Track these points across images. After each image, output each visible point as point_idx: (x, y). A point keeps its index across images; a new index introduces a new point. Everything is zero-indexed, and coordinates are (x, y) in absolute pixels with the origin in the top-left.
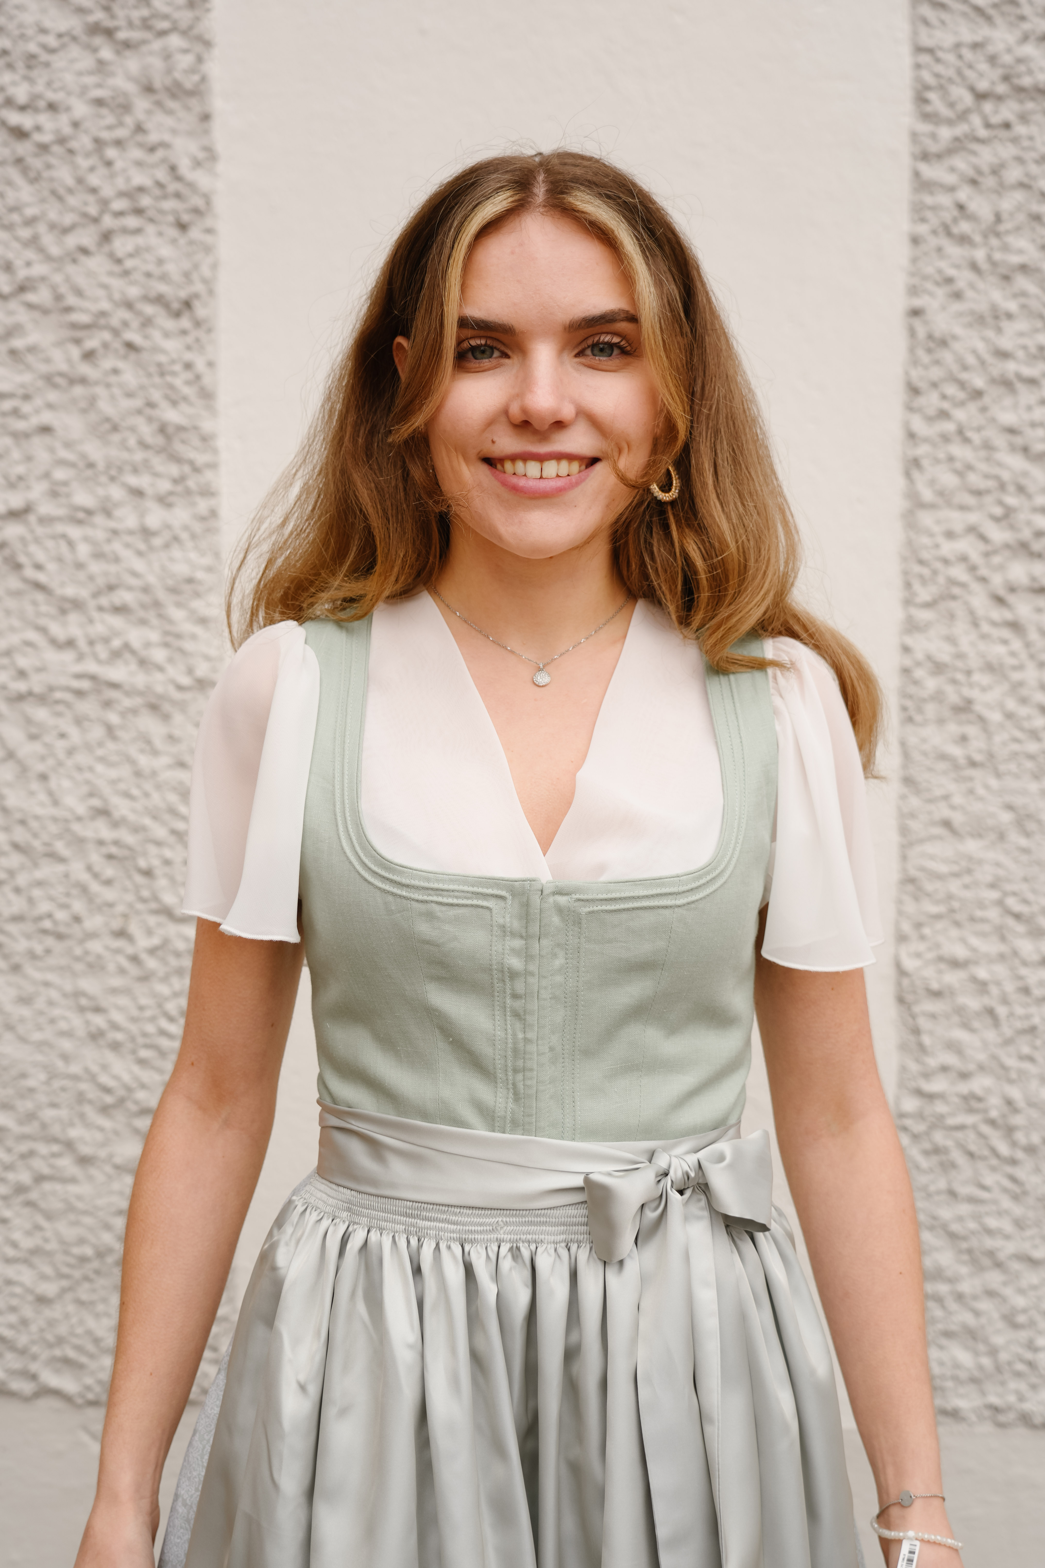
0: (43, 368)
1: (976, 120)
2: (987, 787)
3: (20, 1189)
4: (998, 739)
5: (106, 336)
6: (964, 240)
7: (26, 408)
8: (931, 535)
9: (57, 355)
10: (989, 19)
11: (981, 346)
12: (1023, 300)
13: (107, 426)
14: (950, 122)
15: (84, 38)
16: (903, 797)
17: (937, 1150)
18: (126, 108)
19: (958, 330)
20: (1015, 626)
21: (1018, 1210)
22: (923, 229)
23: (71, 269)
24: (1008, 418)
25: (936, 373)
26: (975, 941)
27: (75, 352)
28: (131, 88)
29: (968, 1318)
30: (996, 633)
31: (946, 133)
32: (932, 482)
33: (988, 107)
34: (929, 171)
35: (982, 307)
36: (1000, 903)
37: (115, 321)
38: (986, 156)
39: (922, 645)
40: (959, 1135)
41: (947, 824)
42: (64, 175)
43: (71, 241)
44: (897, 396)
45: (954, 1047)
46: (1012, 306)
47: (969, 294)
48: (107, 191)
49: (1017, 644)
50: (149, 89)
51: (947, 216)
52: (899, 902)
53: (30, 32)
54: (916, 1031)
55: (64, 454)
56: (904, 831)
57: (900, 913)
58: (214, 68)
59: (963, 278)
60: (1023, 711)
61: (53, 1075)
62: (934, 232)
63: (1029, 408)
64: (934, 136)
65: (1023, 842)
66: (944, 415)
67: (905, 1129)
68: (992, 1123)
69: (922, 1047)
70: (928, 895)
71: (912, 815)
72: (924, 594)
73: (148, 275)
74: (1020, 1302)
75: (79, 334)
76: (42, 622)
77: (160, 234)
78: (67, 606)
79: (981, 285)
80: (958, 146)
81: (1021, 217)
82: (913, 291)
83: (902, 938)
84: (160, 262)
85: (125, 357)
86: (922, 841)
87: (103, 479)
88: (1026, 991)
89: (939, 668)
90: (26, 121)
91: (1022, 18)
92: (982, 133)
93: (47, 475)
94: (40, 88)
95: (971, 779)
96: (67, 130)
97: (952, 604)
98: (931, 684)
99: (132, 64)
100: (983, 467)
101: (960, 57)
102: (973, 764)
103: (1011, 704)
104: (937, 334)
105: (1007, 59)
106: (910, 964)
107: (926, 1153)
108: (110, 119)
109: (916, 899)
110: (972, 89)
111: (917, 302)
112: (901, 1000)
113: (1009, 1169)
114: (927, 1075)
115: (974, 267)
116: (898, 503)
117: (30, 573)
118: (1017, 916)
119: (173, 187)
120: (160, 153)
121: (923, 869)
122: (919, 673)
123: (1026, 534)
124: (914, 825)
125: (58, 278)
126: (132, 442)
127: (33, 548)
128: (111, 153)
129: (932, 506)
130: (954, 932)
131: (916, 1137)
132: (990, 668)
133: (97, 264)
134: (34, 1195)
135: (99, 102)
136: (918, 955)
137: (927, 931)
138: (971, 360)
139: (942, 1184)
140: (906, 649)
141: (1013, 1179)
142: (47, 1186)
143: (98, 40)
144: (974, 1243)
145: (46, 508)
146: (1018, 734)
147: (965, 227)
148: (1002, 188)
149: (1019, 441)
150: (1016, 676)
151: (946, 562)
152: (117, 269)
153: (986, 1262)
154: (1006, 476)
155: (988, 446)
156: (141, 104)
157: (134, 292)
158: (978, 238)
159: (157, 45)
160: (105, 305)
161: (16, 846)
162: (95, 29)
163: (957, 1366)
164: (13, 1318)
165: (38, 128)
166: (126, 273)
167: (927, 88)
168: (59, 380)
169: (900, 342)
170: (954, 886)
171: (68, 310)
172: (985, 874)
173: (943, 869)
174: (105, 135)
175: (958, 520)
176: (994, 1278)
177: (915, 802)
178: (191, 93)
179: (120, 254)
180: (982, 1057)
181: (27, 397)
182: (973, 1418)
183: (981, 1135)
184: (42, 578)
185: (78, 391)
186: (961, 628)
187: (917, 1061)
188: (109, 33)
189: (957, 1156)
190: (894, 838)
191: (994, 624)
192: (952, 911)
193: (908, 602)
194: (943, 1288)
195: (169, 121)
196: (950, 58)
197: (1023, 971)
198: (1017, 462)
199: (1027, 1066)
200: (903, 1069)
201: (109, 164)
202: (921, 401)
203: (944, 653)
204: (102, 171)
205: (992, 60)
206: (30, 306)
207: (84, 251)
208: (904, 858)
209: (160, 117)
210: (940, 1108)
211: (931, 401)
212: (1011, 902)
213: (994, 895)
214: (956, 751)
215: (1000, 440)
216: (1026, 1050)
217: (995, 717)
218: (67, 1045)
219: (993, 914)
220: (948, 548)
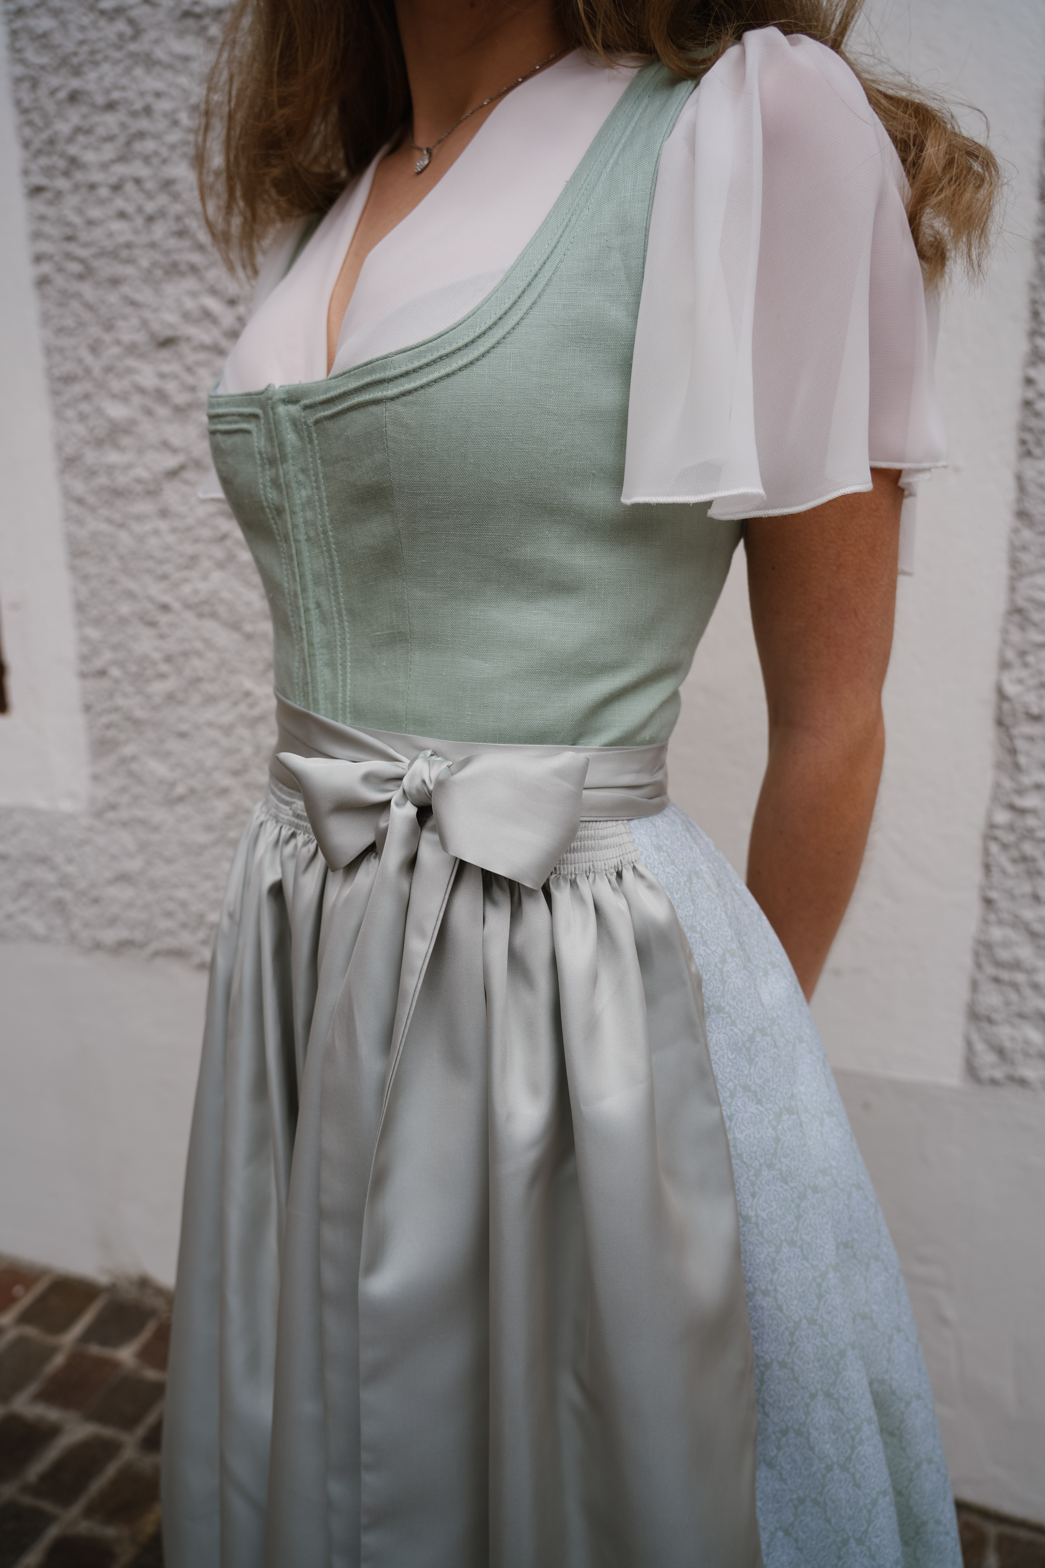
16: (1016, 531)
17: (1024, 859)
52: (1005, 632)
54: (1013, 752)
56: (1014, 563)
57: (1005, 642)
67: (996, 839)
69: (1017, 767)
70: (1035, 625)
71: (1024, 548)
83: (1005, 665)
86: (1032, 573)
106: (1011, 689)
107: (1014, 861)
109: (1022, 628)
112: (1000, 723)
114: (1020, 792)
121: (1031, 600)
124: (1025, 557)
131: (1005, 846)
136: (1020, 681)
137: (1031, 659)
163: (1027, 1042)
177: (1027, 535)
187: (1012, 778)
190: (1003, 570)
194: (1020, 978)
200: (997, 785)
208: (1013, 589)
210: (1031, 822)
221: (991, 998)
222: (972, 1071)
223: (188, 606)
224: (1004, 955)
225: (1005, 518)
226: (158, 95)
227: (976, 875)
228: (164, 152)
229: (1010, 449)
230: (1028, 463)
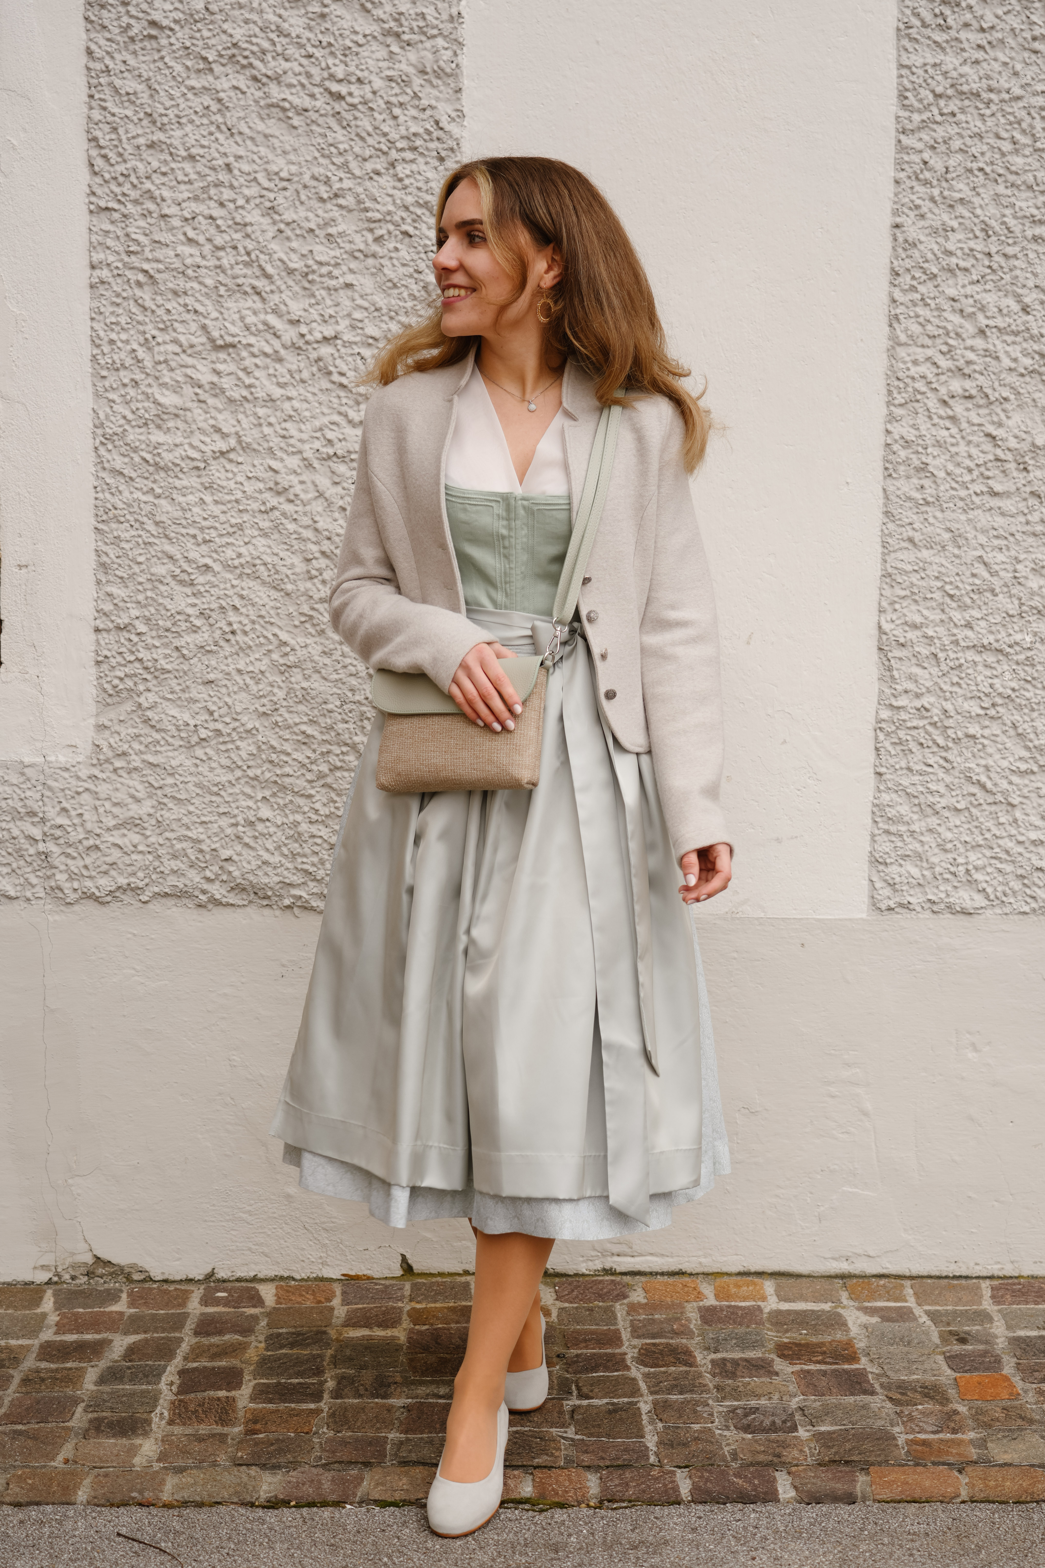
0: (348, 247)
1: (936, 111)
2: (935, 517)
3: (321, 776)
4: (942, 488)
5: (391, 227)
6: (926, 183)
7: (336, 272)
8: (905, 362)
9: (358, 239)
10: (943, 49)
11: (936, 247)
12: (961, 220)
13: (389, 284)
14: (919, 111)
15: (380, 37)
17: (901, 742)
18: (407, 83)
19: (923, 238)
20: (953, 419)
21: (948, 779)
22: (902, 175)
23: (368, 184)
24: (952, 292)
25: (908, 263)
26: (925, 612)
27: (370, 237)
28: (411, 70)
29: (917, 846)
30: (941, 422)
31: (916, 117)
32: (906, 329)
33: (942, 103)
34: (906, 140)
35: (937, 224)
36: (941, 588)
37: (397, 218)
38: (940, 132)
39: (898, 430)
40: (914, 733)
41: (911, 540)
42: (365, 124)
43: (369, 166)
44: (885, 277)
45: (911, 677)
46: (955, 224)
47: (929, 215)
48: (394, 136)
49: (954, 431)
50: (423, 72)
51: (917, 168)
52: (881, 589)
53: (347, 33)
54: (890, 669)
55: (360, 302)
56: (885, 544)
57: (881, 595)
58: (464, 60)
59: (926, 206)
60: (958, 471)
61: (344, 703)
62: (909, 177)
63: (964, 286)
64: (910, 119)
65: (956, 551)
66: (913, 289)
67: (882, 730)
68: (934, 724)
69: (893, 679)
70: (899, 584)
71: (890, 535)
72: (900, 400)
73: (419, 189)
74: (949, 835)
75: (373, 225)
76: (343, 409)
77: (427, 163)
78: (360, 399)
79: (936, 211)
80: (924, 125)
81: (961, 170)
82: (896, 213)
83: (882, 611)
84: (427, 181)
85: (401, 241)
86: (895, 551)
87: (386, 318)
88: (956, 643)
89: (907, 444)
90: (343, 89)
91: (963, 50)
92: (939, 118)
93: (349, 315)
94: (352, 69)
95: (927, 512)
96: (369, 96)
97: (916, 405)
98: (903, 454)
99: (412, 56)
100: (935, 321)
101: (926, 71)
102: (927, 503)
103: (950, 467)
104: (910, 240)
105: (954, 74)
106: (886, 627)
107: (894, 744)
108: (397, 90)
109: (891, 586)
110: (933, 91)
111: (898, 220)
112: (881, 649)
113: (944, 754)
114: (896, 696)
115: (932, 199)
116: (884, 343)
117: (336, 377)
118: (951, 596)
119: (436, 134)
120: (428, 112)
121: (895, 568)
122: (895, 447)
123: (961, 363)
124: (891, 541)
125: (360, 190)
126: (405, 294)
127: (338, 362)
128: (397, 111)
129: (906, 344)
130: (914, 607)
131: (888, 734)
132: (938, 444)
133: (386, 181)
134: (329, 780)
135: (390, 79)
136: (892, 621)
137: (898, 606)
138: (930, 256)
139: (903, 764)
140: (888, 432)
141: (946, 760)
142: (338, 774)
143: (389, 40)
144: (922, 799)
145: (347, 336)
146: (954, 485)
147: (927, 175)
148: (949, 152)
149: (957, 305)
150: (953, 449)
151: (913, 378)
152: (399, 185)
153: (929, 811)
154: (950, 328)
155: (939, 309)
156: (417, 81)
157: (410, 200)
158: (935, 182)
159: (428, 44)
160: (391, 208)
161: (323, 553)
162: (388, 33)
163: (910, 876)
164: (315, 859)
165: (350, 94)
166: (405, 188)
167: (907, 90)
168: (357, 254)
169: (888, 243)
170: (914, 578)
171: (366, 210)
172: (932, 571)
173: (909, 568)
174: (394, 100)
175: (921, 354)
176: (933, 821)
177: (891, 526)
178: (449, 75)
179: (401, 175)
180: (929, 684)
181: (337, 265)
182: (919, 909)
183: (927, 732)
184: (344, 381)
185: (370, 261)
186: (921, 420)
187: (891, 687)
188: (398, 35)
189: (913, 745)
190: (878, 549)
191: (941, 417)
192: (913, 593)
193: (888, 404)
194: (902, 828)
195: (435, 92)
196: (920, 72)
197: (955, 631)
198: (956, 319)
199: (955, 689)
201: (395, 118)
202: (900, 279)
203: (911, 435)
204: (392, 122)
205: (945, 74)
206: (340, 206)
207: (378, 173)
208: (884, 561)
209: (428, 89)
210: (903, 716)
211: (906, 280)
212: (948, 588)
213: (939, 584)
214: (917, 495)
215: (946, 306)
216: (955, 679)
217: (941, 474)
218: (353, 681)
219: (937, 595)
220: (914, 371)
221: (885, 846)
222: (875, 905)
223: (227, 567)
224: (891, 812)
225: (878, 516)
226: (238, 158)
227: (871, 756)
228: (241, 202)
229: (879, 473)
230: (889, 481)
